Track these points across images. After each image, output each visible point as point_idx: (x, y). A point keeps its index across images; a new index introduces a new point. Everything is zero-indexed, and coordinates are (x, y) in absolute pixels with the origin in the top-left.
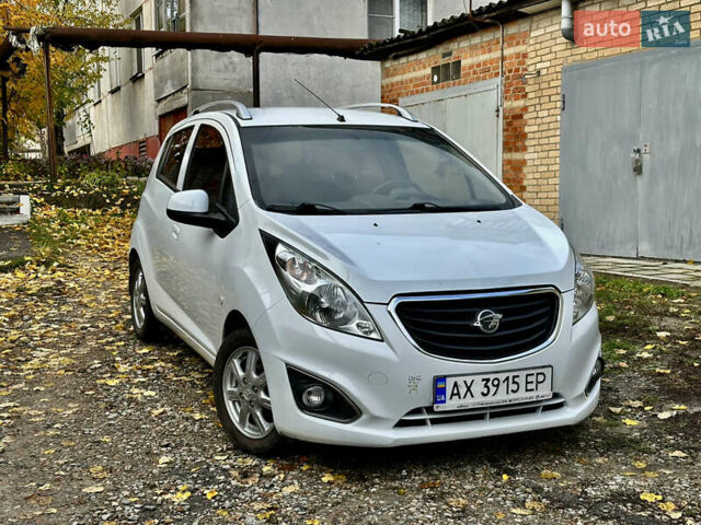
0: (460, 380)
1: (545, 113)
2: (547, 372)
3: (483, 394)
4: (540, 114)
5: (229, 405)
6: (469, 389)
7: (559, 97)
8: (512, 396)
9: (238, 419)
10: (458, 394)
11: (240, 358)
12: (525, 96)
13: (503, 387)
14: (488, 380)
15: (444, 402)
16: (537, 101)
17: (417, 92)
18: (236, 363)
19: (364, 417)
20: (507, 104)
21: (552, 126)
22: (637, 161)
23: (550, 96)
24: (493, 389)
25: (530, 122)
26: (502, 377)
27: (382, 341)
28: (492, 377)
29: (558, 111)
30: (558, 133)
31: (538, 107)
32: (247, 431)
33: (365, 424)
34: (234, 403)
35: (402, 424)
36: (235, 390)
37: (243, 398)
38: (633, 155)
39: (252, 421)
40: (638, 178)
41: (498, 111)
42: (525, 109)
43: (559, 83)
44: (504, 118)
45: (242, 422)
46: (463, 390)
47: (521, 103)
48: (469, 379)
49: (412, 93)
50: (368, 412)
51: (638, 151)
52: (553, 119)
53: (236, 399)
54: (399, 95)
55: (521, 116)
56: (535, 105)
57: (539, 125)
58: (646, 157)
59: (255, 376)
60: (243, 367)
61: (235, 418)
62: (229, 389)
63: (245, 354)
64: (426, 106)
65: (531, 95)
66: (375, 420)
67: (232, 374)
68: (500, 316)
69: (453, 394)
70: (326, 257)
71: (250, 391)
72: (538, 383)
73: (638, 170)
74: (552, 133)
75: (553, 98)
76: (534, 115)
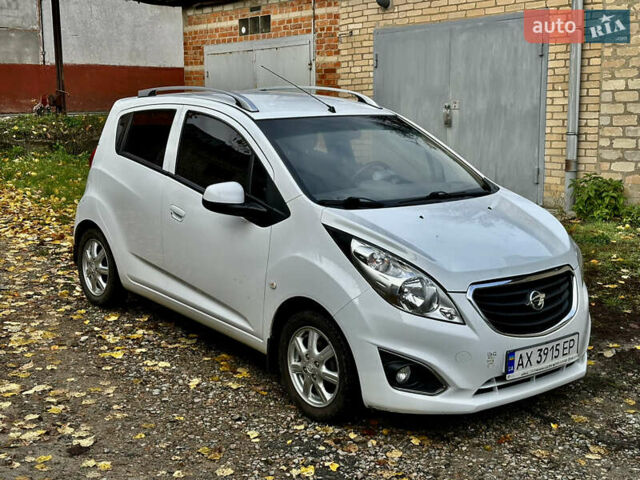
0: (523, 352)
1: (358, 69)
2: (575, 337)
3: (538, 362)
4: (353, 70)
5: (294, 378)
6: (529, 358)
7: (371, 56)
8: (555, 361)
9: (302, 390)
10: (522, 364)
11: (302, 336)
12: (338, 53)
13: (550, 353)
14: (540, 350)
15: (512, 372)
16: (350, 58)
17: (224, 41)
18: (300, 340)
19: (450, 389)
20: (320, 59)
21: (365, 81)
22: (448, 115)
23: (362, 54)
24: (544, 357)
25: (343, 76)
26: (549, 346)
27: (464, 324)
28: (543, 347)
29: (372, 68)
30: (371, 87)
31: (351, 64)
32: (311, 400)
33: (450, 395)
34: (298, 375)
35: (480, 392)
36: (299, 364)
37: (306, 372)
38: (444, 110)
39: (316, 391)
40: (448, 130)
41: (310, 64)
42: (338, 64)
43: (371, 43)
44: (317, 71)
45: (306, 392)
46: (525, 361)
47: (333, 59)
48: (529, 351)
49: (218, 42)
50: (454, 385)
51: (449, 107)
52: (366, 75)
53: (301, 373)
54: (204, 42)
55: (334, 71)
56: (348, 62)
57: (352, 79)
58: (456, 113)
59: (316, 352)
60: (306, 343)
61: (299, 388)
62: (293, 363)
63: (307, 333)
64: (234, 55)
65: (343, 53)
66: (460, 391)
67: (296, 350)
68: (544, 295)
69: (519, 365)
70: (404, 251)
71: (312, 366)
72: (571, 347)
73: (448, 123)
74: (366, 87)
75: (365, 56)
76: (347, 70)
